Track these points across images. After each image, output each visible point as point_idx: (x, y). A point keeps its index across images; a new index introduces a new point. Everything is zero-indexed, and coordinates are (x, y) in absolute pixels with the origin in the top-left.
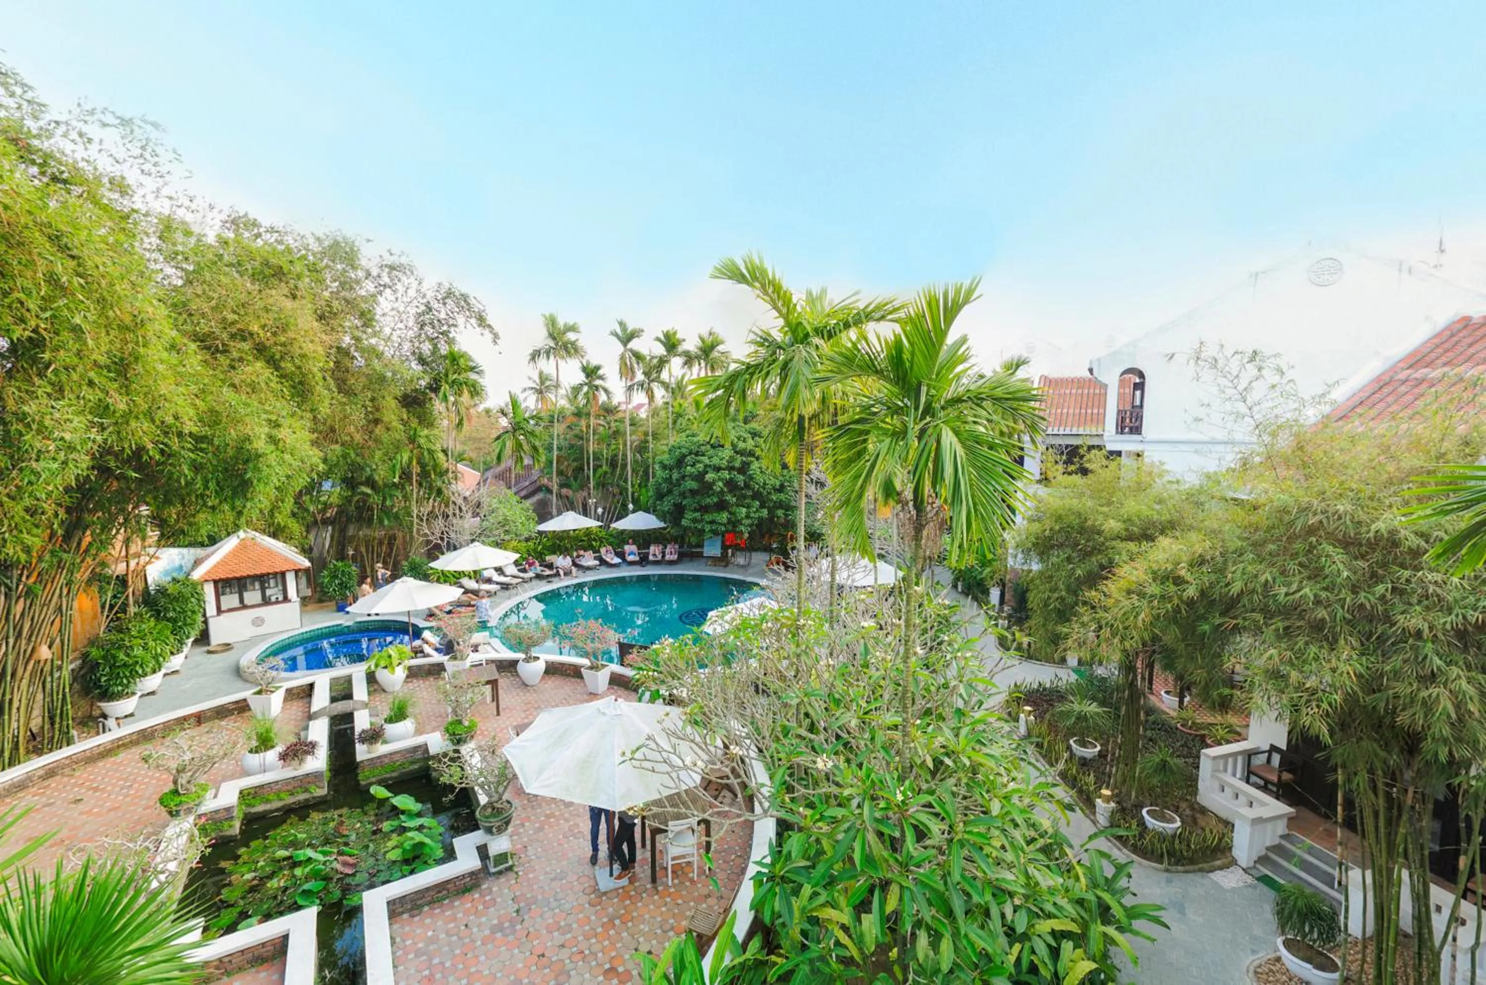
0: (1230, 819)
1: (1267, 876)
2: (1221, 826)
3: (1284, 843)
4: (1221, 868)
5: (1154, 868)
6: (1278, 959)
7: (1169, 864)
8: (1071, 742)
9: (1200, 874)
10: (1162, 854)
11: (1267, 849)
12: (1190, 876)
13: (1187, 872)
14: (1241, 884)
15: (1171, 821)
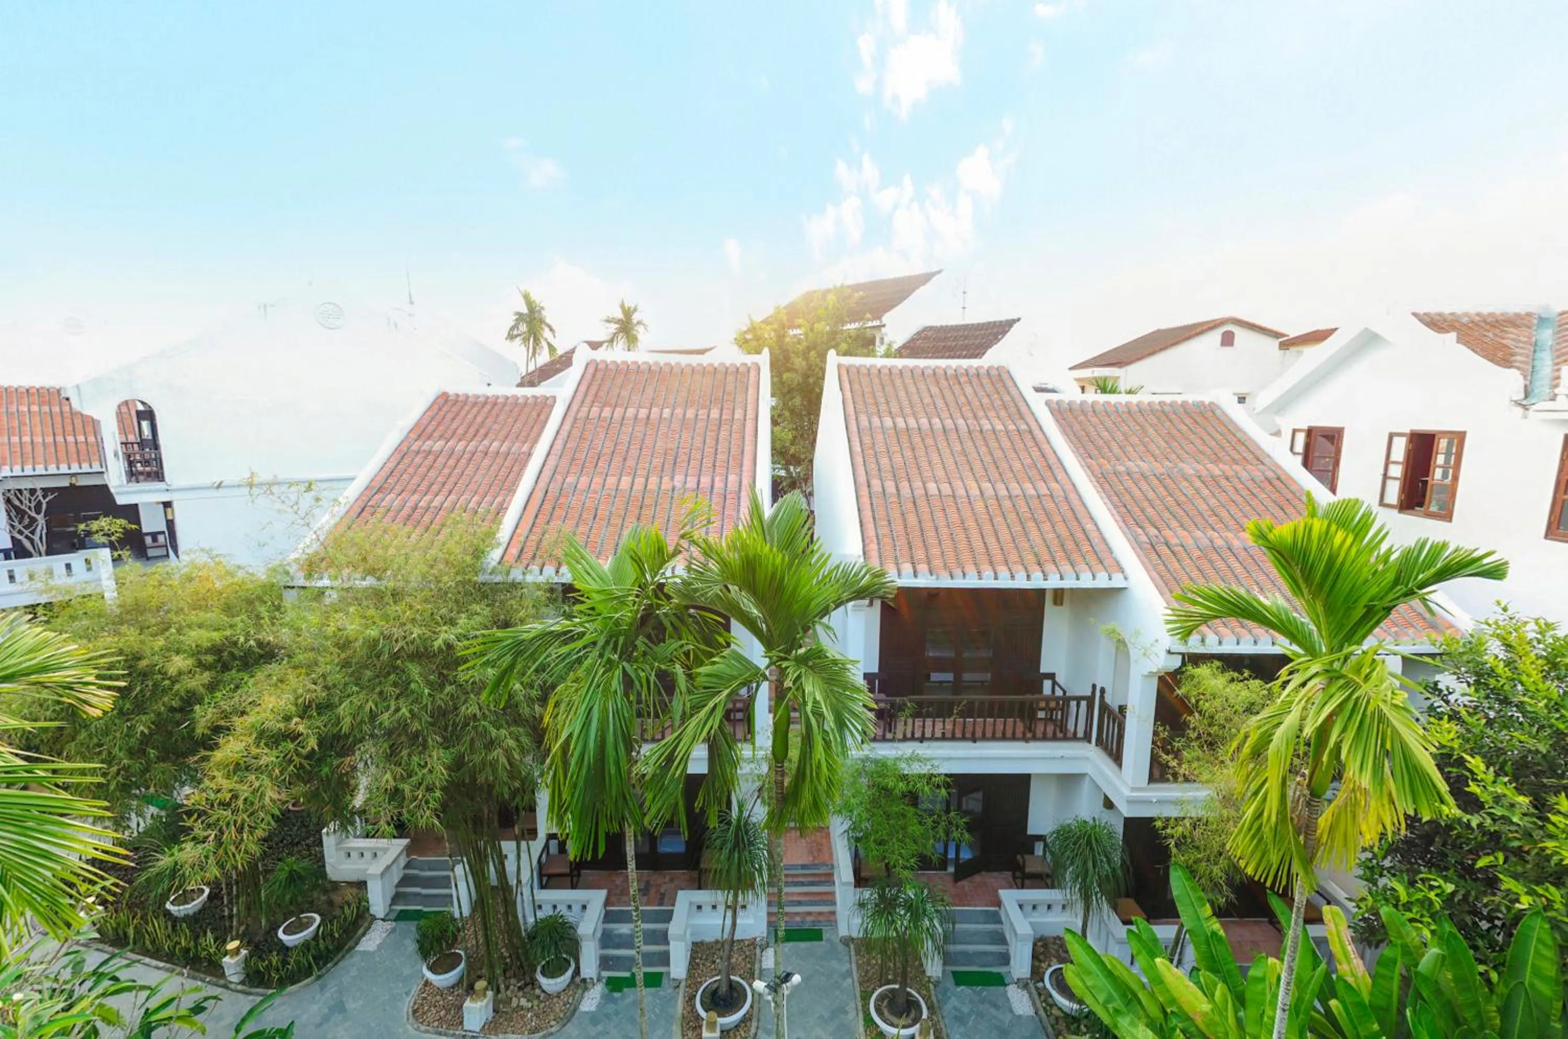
0: (362, 879)
1: (401, 911)
2: (354, 891)
3: (407, 871)
4: (364, 934)
5: (307, 985)
6: (427, 983)
7: (319, 969)
8: (168, 906)
9: (348, 956)
10: (310, 964)
11: (397, 886)
12: (341, 964)
13: (336, 964)
14: (384, 935)
15: (311, 921)
